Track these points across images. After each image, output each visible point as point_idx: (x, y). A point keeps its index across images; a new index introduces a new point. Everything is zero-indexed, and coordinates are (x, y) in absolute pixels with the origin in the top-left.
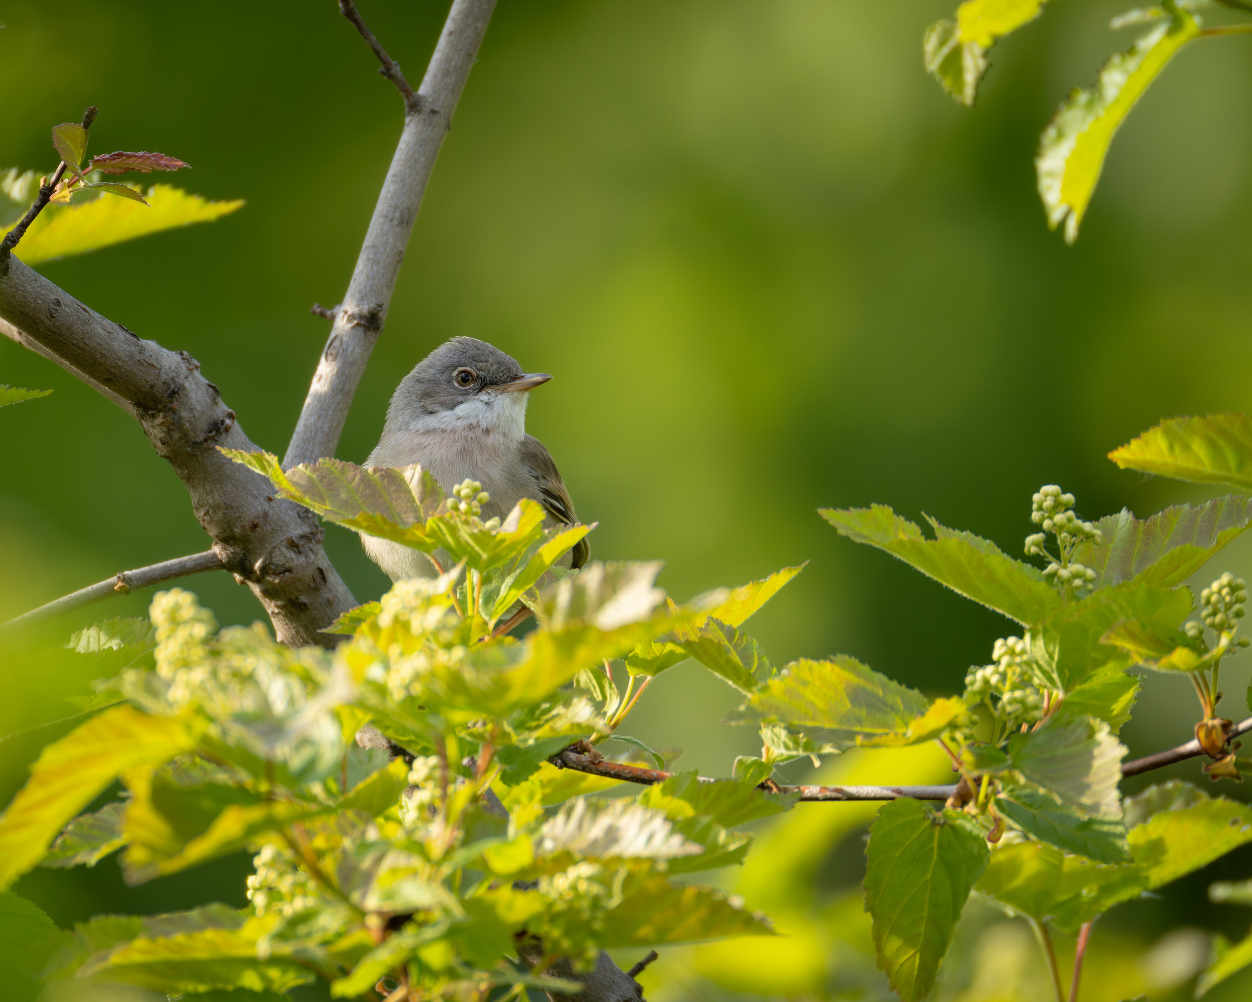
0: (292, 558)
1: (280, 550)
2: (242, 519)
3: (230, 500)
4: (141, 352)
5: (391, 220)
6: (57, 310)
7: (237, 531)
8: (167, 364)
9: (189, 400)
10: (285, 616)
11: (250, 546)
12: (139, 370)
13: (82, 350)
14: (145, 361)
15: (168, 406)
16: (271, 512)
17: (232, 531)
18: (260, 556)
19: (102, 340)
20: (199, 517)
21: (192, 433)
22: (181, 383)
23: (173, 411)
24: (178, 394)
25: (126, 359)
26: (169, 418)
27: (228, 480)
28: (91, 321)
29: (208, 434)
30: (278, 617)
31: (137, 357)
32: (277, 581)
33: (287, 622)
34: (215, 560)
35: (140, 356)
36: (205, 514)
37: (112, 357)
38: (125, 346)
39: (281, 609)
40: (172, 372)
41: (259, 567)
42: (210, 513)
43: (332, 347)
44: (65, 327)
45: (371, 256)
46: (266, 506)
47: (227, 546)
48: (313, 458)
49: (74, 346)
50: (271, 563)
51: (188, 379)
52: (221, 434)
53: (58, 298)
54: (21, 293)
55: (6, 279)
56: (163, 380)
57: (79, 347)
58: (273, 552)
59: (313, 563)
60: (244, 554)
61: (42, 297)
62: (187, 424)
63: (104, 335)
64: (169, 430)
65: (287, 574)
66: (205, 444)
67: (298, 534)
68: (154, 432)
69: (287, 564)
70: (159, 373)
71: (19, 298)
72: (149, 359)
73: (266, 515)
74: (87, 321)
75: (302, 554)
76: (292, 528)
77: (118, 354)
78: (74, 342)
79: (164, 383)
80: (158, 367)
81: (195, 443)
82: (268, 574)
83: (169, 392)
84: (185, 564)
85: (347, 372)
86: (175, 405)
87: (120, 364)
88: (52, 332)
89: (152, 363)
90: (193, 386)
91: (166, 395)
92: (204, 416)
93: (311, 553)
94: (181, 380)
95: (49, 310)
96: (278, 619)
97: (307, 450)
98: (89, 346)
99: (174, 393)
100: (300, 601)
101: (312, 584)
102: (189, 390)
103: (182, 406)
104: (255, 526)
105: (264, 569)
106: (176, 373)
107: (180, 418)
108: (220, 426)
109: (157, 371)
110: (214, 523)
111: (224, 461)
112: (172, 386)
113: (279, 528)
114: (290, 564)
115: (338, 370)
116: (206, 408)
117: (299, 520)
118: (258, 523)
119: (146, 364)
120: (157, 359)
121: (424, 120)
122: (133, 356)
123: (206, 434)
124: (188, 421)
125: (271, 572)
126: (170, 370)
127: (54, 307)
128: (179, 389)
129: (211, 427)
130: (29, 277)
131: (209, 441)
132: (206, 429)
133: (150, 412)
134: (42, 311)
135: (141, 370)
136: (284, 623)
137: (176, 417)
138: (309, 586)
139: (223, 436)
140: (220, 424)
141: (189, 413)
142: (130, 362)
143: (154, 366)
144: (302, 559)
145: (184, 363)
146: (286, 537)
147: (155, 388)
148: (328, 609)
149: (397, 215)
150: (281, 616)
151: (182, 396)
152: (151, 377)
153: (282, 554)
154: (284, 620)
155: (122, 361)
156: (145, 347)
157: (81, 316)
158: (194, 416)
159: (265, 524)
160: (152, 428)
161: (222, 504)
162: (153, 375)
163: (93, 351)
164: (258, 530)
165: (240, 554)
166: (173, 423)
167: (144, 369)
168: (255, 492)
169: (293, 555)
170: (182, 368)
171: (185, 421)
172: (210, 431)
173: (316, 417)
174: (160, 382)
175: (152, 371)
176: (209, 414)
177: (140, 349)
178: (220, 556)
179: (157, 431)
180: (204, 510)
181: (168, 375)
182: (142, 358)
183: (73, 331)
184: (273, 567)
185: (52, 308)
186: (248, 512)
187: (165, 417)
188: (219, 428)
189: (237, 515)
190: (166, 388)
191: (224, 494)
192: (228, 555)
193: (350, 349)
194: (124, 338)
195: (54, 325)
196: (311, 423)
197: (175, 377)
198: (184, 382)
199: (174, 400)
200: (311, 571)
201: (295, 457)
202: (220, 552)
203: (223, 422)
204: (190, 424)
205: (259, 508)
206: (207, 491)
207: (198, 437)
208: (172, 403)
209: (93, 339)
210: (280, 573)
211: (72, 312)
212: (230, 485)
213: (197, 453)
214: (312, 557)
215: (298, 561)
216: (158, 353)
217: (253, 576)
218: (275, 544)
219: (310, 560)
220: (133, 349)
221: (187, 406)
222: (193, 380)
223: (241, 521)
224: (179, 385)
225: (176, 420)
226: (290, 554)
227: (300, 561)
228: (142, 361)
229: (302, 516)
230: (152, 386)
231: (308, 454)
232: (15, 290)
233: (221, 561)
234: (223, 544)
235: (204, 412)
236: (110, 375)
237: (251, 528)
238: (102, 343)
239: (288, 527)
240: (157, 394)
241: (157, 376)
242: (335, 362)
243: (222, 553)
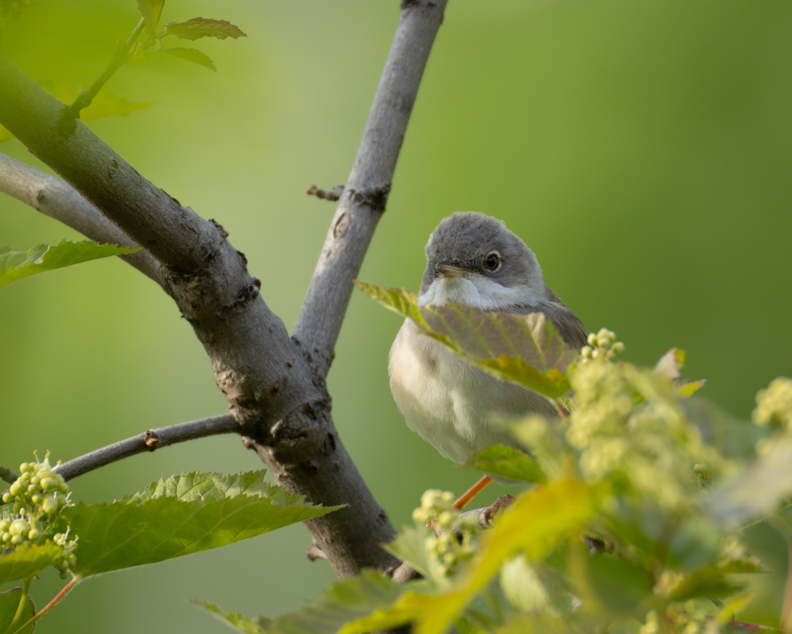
0: (307, 423)
1: (297, 415)
2: (263, 383)
3: (254, 365)
4: (183, 217)
5: (395, 106)
6: (114, 171)
7: (257, 396)
8: (205, 230)
9: (223, 265)
10: (294, 480)
11: (268, 411)
12: (182, 233)
13: (133, 211)
14: (187, 225)
15: (204, 270)
16: (290, 378)
17: (253, 395)
18: (277, 420)
19: (151, 202)
20: (220, 381)
21: (224, 298)
22: (216, 249)
23: (208, 275)
24: (214, 259)
25: (171, 223)
26: (204, 281)
27: (253, 345)
28: (142, 183)
29: (238, 300)
30: (286, 481)
31: (180, 222)
32: (292, 444)
33: (296, 486)
34: (232, 422)
35: (183, 221)
36: (227, 378)
37: (159, 220)
38: (170, 210)
39: (291, 472)
40: (209, 238)
41: (276, 430)
42: (233, 376)
43: (340, 224)
44: (120, 188)
45: (376, 139)
46: (286, 372)
47: (244, 410)
48: (324, 329)
49: (126, 207)
50: (287, 427)
51: (222, 245)
52: (249, 300)
53: (115, 160)
54: (85, 152)
55: (73, 138)
56: (201, 245)
57: (131, 209)
58: (290, 417)
59: (325, 429)
60: (261, 418)
61: (102, 158)
62: (220, 289)
63: (153, 197)
64: (202, 293)
65: (302, 438)
66: (235, 309)
67: (314, 400)
68: (186, 296)
69: (303, 429)
70: (199, 238)
71: (83, 157)
72: (190, 223)
73: (285, 380)
74: (140, 183)
75: (317, 420)
76: (308, 395)
77: (165, 217)
78: (127, 203)
79: (203, 248)
80: (198, 232)
81: (226, 307)
82: (283, 437)
83: (206, 256)
84: (205, 425)
85: (355, 248)
86: (210, 270)
87: (166, 227)
88: (108, 192)
89: (193, 228)
90: (227, 252)
91: (203, 260)
92: (236, 282)
93: (323, 419)
94: (217, 246)
95: (108, 170)
96: (285, 482)
97: (319, 320)
98: (140, 208)
99: (211, 257)
100: (311, 465)
101: (323, 450)
102: (223, 255)
103: (216, 271)
104: (275, 391)
105: (279, 432)
106: (213, 239)
107: (214, 282)
108: (249, 292)
109: (196, 236)
110: (235, 386)
111: (250, 327)
112: (209, 251)
113: (297, 394)
114: (305, 429)
115: (347, 247)
116: (237, 274)
117: (314, 388)
118: (278, 387)
119: (188, 228)
120: (197, 224)
121: (423, 12)
122: (177, 220)
123: (236, 299)
124: (221, 286)
125: (286, 436)
126: (207, 236)
127: (112, 168)
128: (215, 255)
129: (241, 292)
130: (92, 138)
131: (238, 307)
132: (236, 295)
133: (186, 276)
134: (102, 171)
135: (184, 234)
136: (292, 486)
137: (210, 282)
138: (321, 452)
139: (251, 302)
140: (249, 290)
141: (222, 278)
142: (174, 226)
143: (194, 231)
144: (316, 425)
145: (218, 230)
146: (302, 403)
147: (194, 252)
148: (335, 475)
149: (400, 101)
150: (289, 480)
151: (217, 261)
152: (191, 241)
153: (298, 419)
154: (292, 484)
155: (168, 224)
156: (186, 213)
157: (134, 178)
158: (227, 281)
159: (284, 390)
160: (185, 292)
161: (246, 368)
162: (193, 239)
163: (143, 213)
164: (278, 394)
165: (257, 417)
166: (207, 287)
167: (185, 233)
168: (276, 358)
169: (309, 421)
170: (217, 235)
171: (219, 285)
172: (240, 297)
173: (327, 290)
174: (199, 247)
175: (193, 235)
176: (239, 280)
177: (182, 214)
178: (237, 419)
179: (190, 294)
180: (226, 374)
181: (206, 240)
182: (184, 223)
183: (127, 192)
184: (289, 431)
185: (110, 169)
186: (270, 377)
187: (199, 281)
188: (248, 294)
189: (259, 379)
190: (204, 252)
191: (249, 359)
192: (245, 418)
193: (358, 226)
194: (169, 202)
195: (111, 186)
196: (322, 296)
197: (212, 243)
198: (219, 248)
199: (210, 265)
200: (323, 437)
201: (307, 327)
202: (237, 415)
203: (251, 288)
204: (223, 289)
205: (280, 373)
206: (231, 355)
207: (228, 302)
208: (208, 268)
209: (144, 201)
210: (295, 437)
211: (127, 174)
212: (254, 350)
213: (226, 318)
214: (325, 423)
215: (313, 426)
216: (196, 219)
217: (268, 440)
218: (291, 409)
219: (323, 426)
220: (177, 213)
221: (221, 271)
222: (226, 247)
223: (263, 385)
224: (215, 250)
225: (210, 285)
226: (306, 420)
227: (315, 426)
228: (184, 225)
229: (316, 384)
230: (191, 250)
231: (319, 325)
232: (79, 149)
233: (237, 424)
234: (240, 407)
235: (235, 278)
236: (155, 238)
237: (272, 392)
238: (151, 205)
239: (304, 393)
240: (195, 259)
241: (196, 241)
242: (344, 239)
243: (240, 416)
